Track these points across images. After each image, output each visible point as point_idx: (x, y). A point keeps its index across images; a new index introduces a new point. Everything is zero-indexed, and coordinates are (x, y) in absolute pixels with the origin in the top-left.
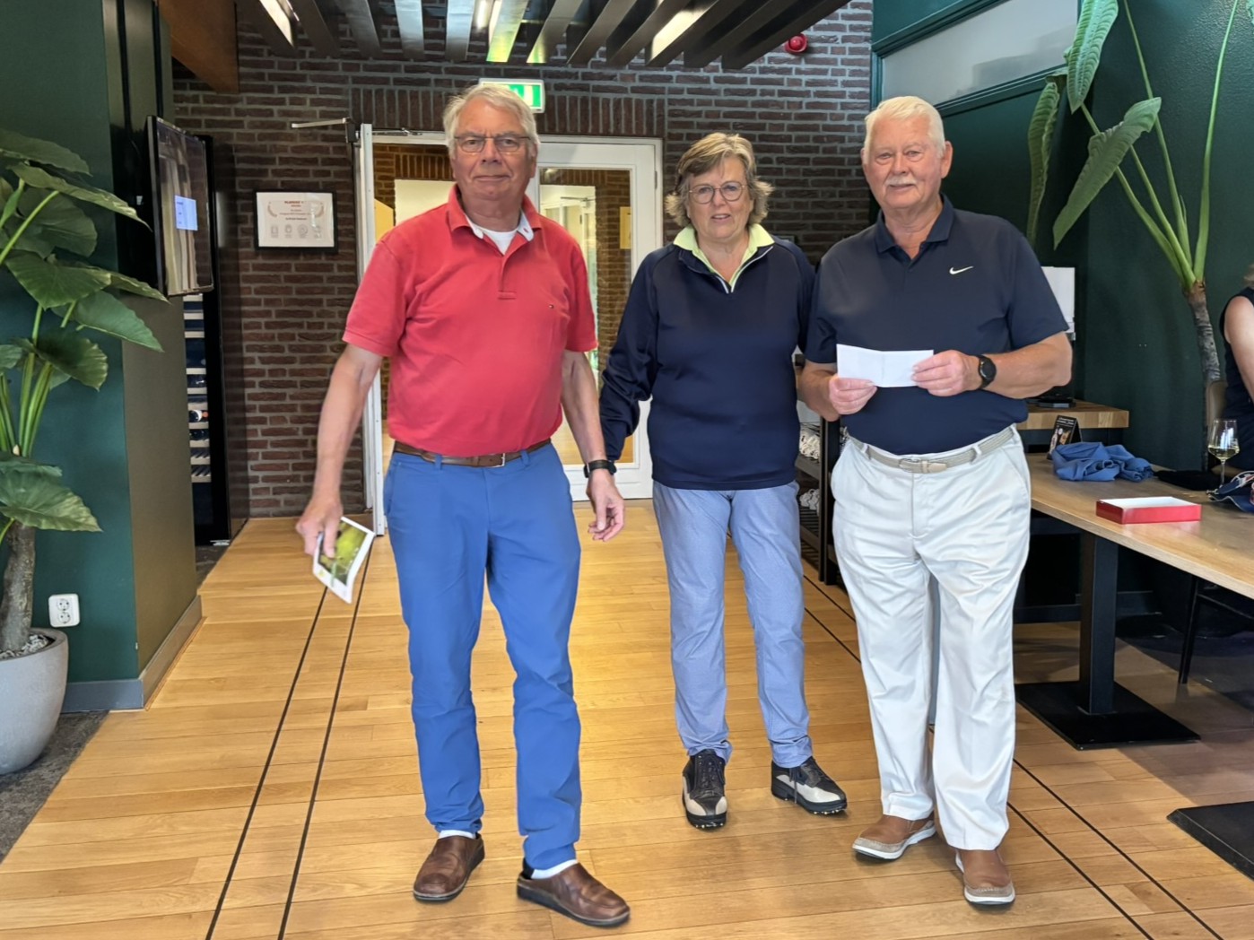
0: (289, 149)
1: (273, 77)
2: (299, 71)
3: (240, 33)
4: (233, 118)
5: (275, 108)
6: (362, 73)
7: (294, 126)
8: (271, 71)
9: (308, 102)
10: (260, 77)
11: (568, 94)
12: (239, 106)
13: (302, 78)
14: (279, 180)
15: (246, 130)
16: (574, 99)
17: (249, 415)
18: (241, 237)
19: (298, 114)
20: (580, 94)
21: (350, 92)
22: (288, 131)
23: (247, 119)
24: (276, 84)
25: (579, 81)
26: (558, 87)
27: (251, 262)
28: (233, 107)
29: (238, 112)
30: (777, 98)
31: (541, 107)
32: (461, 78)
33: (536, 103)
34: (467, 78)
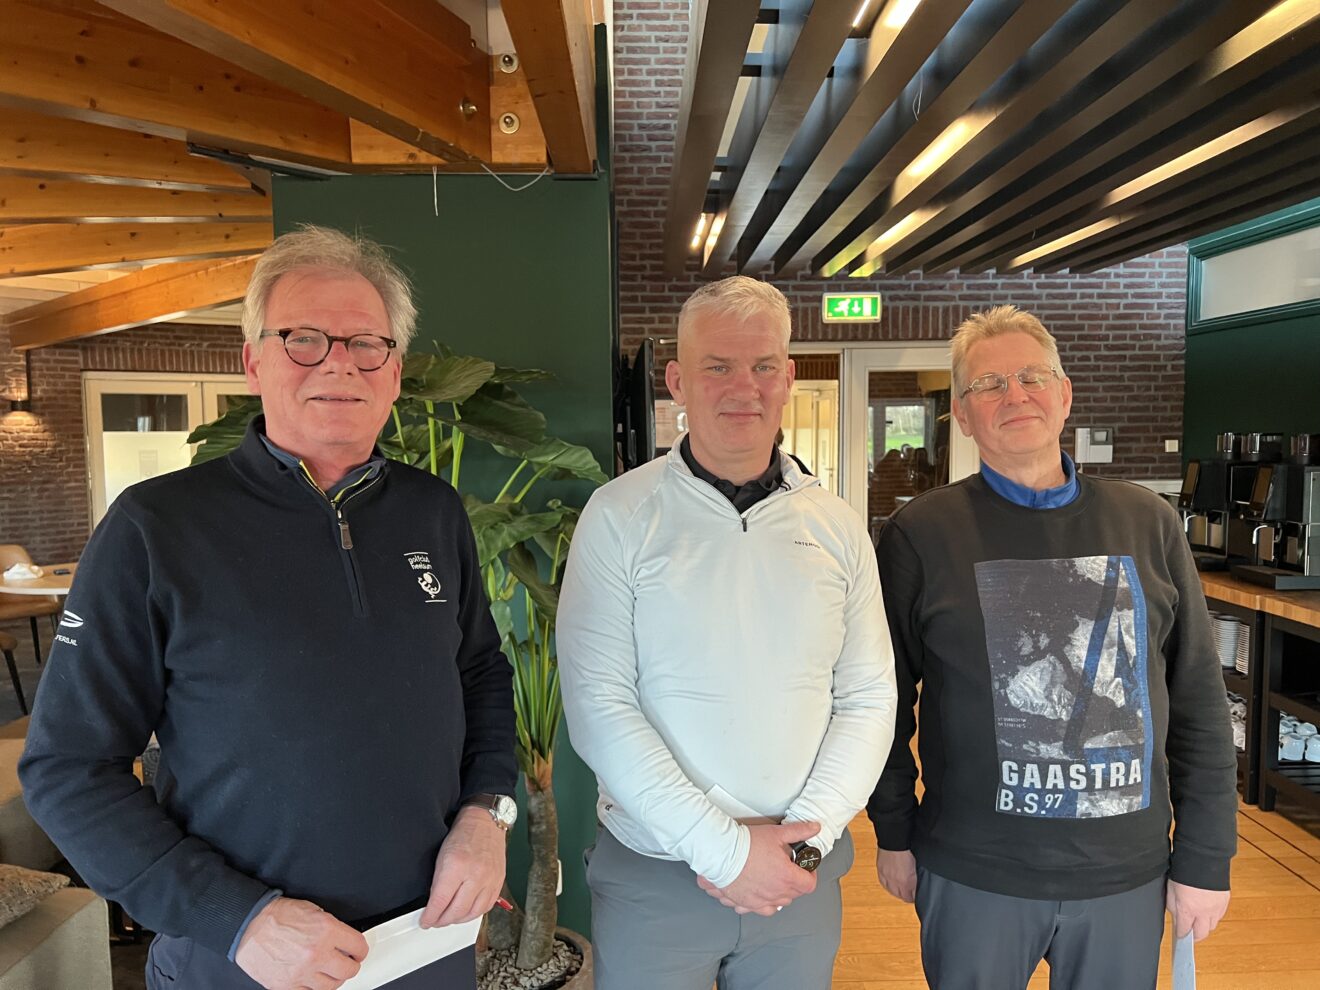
1: (645, 299)
7: (662, 341)
8: (644, 294)
10: (634, 299)
11: (900, 304)
16: (906, 310)
19: (666, 331)
20: (911, 304)
22: (657, 345)
25: (912, 293)
26: (892, 299)
30: (1095, 300)
31: (878, 317)
32: (806, 294)
33: (874, 313)
34: (812, 294)
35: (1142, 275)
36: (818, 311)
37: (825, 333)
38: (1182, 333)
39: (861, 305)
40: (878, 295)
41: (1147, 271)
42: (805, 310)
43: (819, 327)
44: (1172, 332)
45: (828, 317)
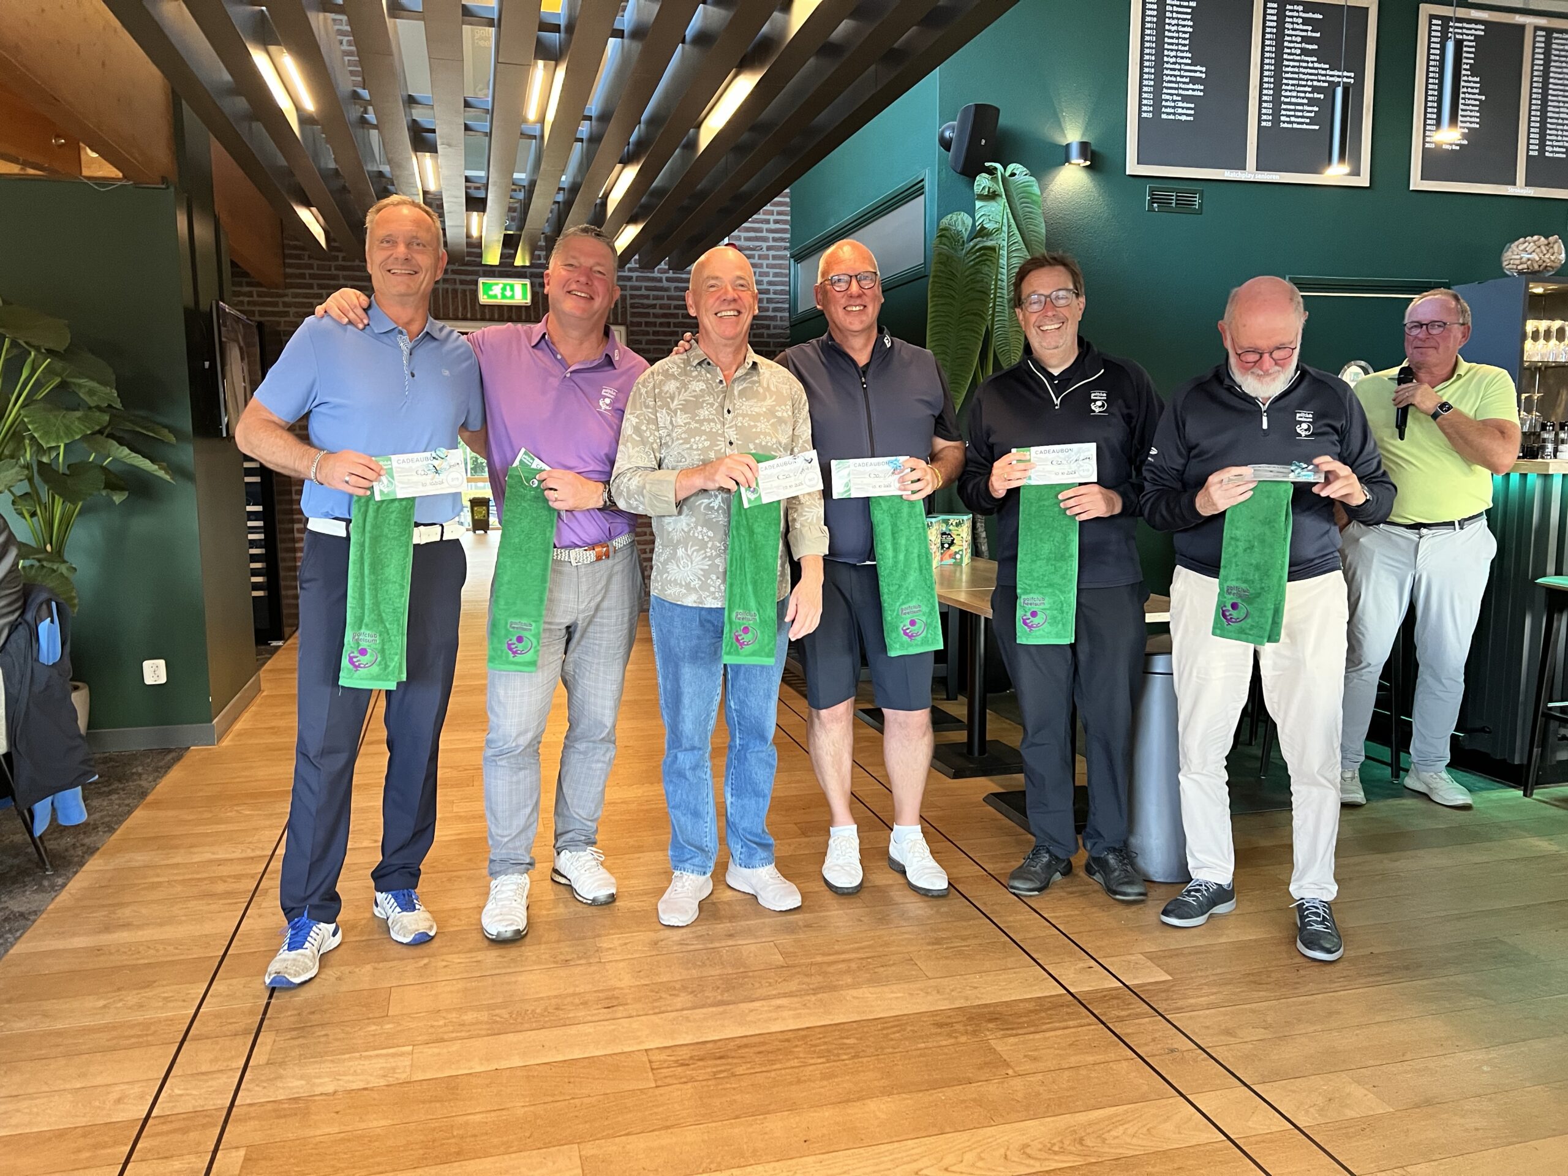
1: (312, 276)
2: (333, 271)
3: (286, 242)
4: (281, 308)
5: (315, 302)
8: (311, 271)
10: (303, 276)
12: (286, 299)
13: (336, 277)
23: (292, 310)
24: (315, 282)
28: (280, 300)
29: (285, 304)
31: (528, 301)
32: (463, 277)
33: (525, 298)
34: (469, 278)
36: (475, 293)
37: (483, 313)
38: (787, 324)
39: (512, 289)
40: (527, 282)
42: (464, 291)
43: (477, 307)
44: (779, 323)
45: (483, 299)
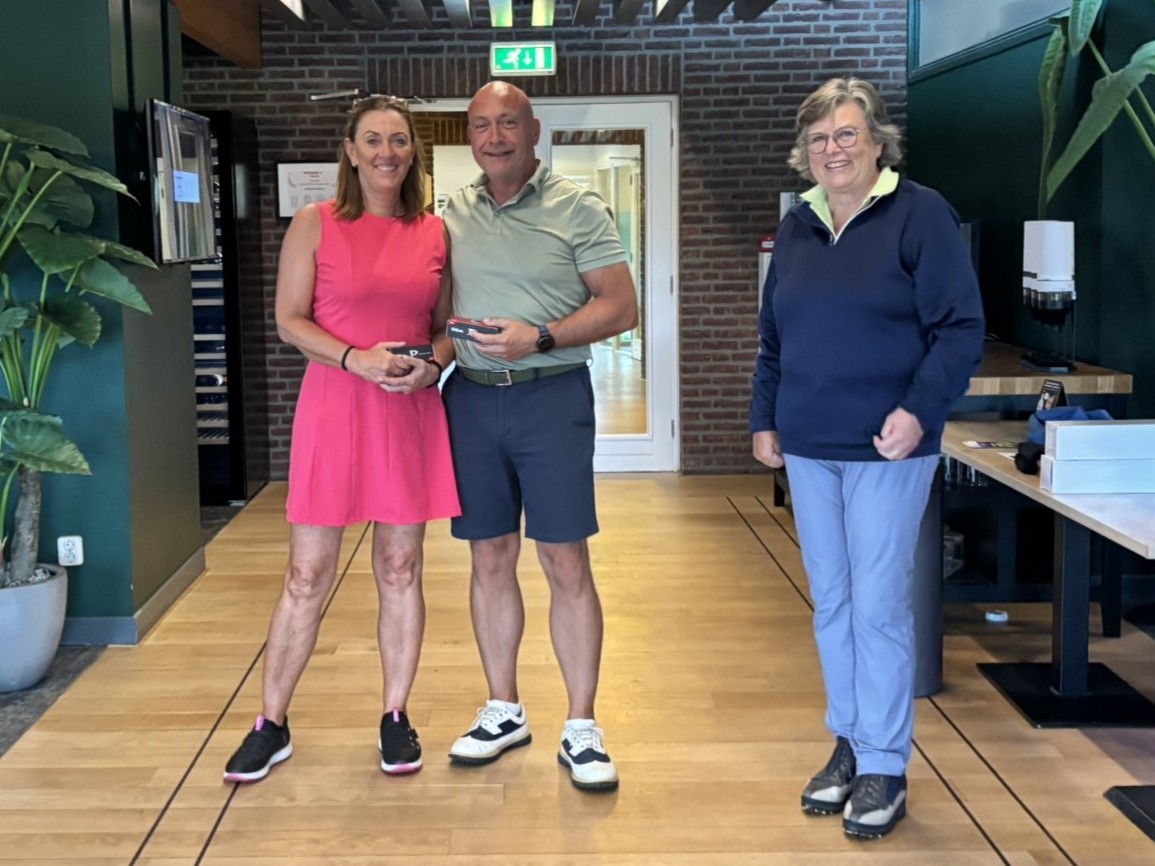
0: (309, 121)
1: (294, 51)
2: (318, 44)
3: (263, 9)
4: (256, 92)
5: (296, 81)
6: (377, 44)
7: (313, 98)
8: (291, 45)
9: (326, 74)
10: (281, 51)
11: (579, 54)
12: (261, 80)
13: (320, 51)
14: (299, 152)
15: (268, 103)
16: (586, 60)
17: (270, 380)
18: (264, 208)
19: (317, 86)
20: (592, 54)
21: (366, 62)
22: (307, 103)
23: (269, 93)
24: (296, 58)
25: (592, 41)
26: (571, 48)
27: (272, 232)
28: (255, 81)
29: (262, 86)
30: (802, 46)
31: (552, 70)
32: (472, 43)
33: (547, 65)
34: (479, 43)
35: (855, 17)
36: (486, 62)
38: (902, 82)
39: (533, 56)
40: (552, 45)
41: (861, 12)
42: (473, 62)
45: (497, 67)
